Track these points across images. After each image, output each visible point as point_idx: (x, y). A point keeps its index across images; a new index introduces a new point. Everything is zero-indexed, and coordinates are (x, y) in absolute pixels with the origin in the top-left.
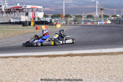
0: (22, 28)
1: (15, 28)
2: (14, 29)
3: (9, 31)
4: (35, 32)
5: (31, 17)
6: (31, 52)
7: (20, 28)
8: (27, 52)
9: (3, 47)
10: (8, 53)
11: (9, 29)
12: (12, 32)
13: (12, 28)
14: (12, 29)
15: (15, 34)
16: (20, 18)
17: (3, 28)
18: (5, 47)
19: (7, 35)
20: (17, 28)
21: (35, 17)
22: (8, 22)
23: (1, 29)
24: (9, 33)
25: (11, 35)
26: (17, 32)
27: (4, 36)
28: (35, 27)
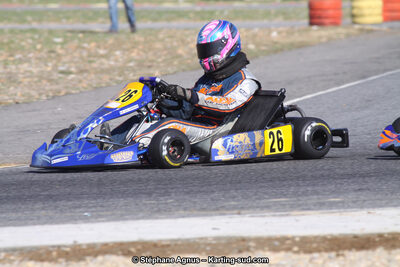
4: (302, 46)
6: (268, 207)
8: (240, 210)
10: (86, 220)
11: (95, 26)
17: (41, 16)
19: (81, 71)
23: (25, 26)
24: (93, 56)
25: (108, 71)
26: (158, 45)
27: (56, 76)
28: (304, 4)
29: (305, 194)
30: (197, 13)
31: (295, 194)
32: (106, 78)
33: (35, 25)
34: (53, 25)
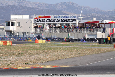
1: (90, 46)
2: (88, 47)
3: (83, 48)
4: (113, 51)
5: (109, 33)
6: (107, 74)
7: (96, 46)
9: (76, 67)
10: (81, 74)
11: (83, 47)
12: (87, 50)
13: (87, 45)
15: (90, 53)
16: (96, 34)
17: (76, 45)
18: (78, 67)
19: (81, 53)
20: (92, 46)
21: (113, 34)
23: (74, 47)
24: (83, 51)
25: (85, 53)
26: (92, 50)
27: (78, 54)
28: (113, 45)
29: (112, 72)
30: (98, 46)
32: (85, 54)
33: (75, 47)
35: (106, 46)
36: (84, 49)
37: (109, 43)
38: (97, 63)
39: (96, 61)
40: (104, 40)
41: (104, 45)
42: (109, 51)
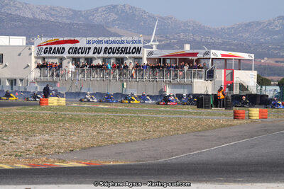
0: (197, 114)
1: (175, 113)
2: (171, 116)
3: (158, 119)
4: (231, 125)
5: (221, 81)
6: (216, 181)
7: (190, 113)
8: (207, 182)
9: (140, 165)
11: (160, 116)
13: (167, 112)
14: (168, 116)
15: (175, 130)
16: (191, 85)
17: (141, 112)
18: (146, 165)
19: (154, 131)
20: (182, 113)
21: (232, 84)
22: (158, 94)
23: (136, 115)
24: (158, 126)
25: (163, 132)
26: (181, 123)
27: (145, 132)
28: (232, 111)
29: (230, 177)
30: (195, 113)
31: (226, 177)
32: (162, 134)
33: (139, 115)
34: (145, 115)
35: (214, 114)
36: (161, 120)
37: (223, 107)
38: (193, 155)
39: (190, 150)
40: (209, 99)
41: (209, 110)
42: (223, 126)
